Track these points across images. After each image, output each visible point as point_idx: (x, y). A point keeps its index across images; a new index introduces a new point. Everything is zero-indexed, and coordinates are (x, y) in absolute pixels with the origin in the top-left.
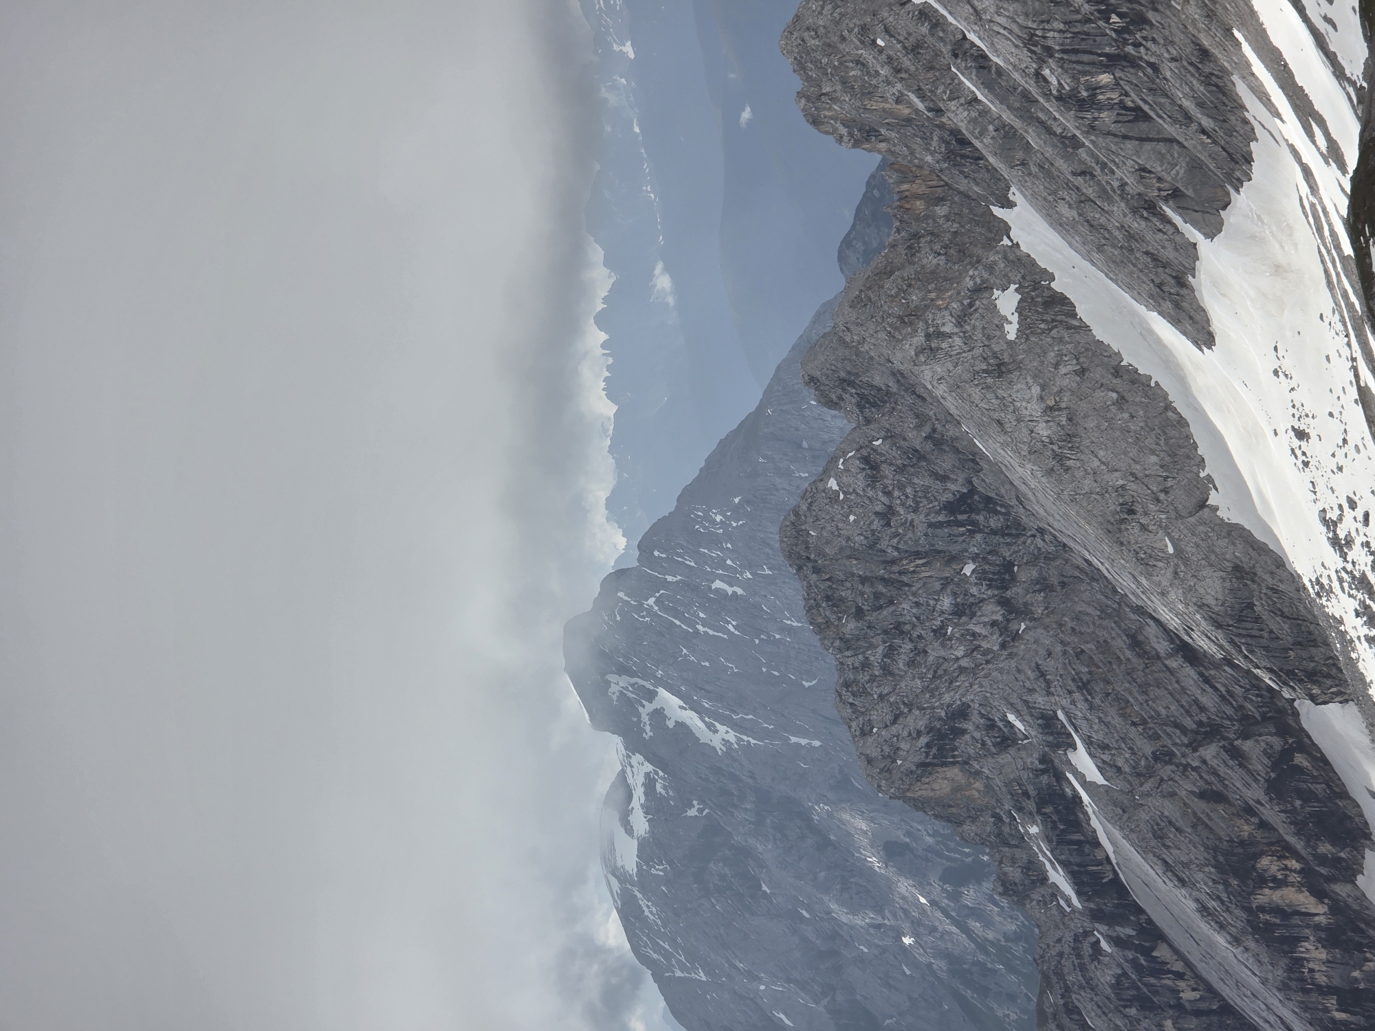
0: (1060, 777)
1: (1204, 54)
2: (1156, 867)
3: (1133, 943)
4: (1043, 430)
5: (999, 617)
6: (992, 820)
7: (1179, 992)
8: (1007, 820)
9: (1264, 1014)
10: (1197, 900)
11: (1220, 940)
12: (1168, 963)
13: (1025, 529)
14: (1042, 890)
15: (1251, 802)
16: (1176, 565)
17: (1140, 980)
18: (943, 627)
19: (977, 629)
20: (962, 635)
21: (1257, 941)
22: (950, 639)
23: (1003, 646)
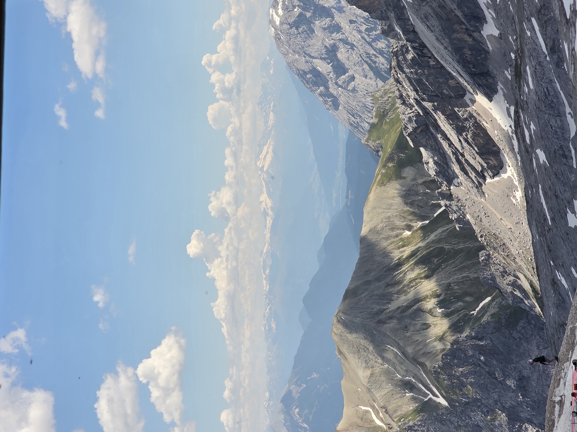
0: (400, 1)
2: (425, 27)
3: (417, 48)
6: (380, 12)
7: (429, 62)
8: (384, 13)
9: (453, 69)
10: (436, 36)
11: (442, 47)
12: (427, 54)
14: (393, 33)
15: (453, 9)
17: (418, 58)
21: (452, 48)
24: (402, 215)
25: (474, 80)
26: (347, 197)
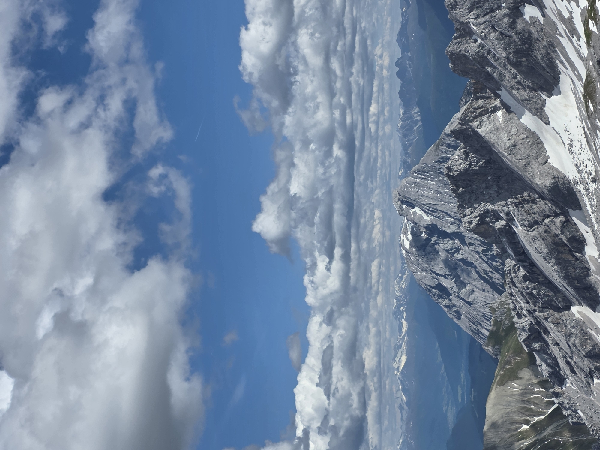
0: (511, 228)
1: (548, 54)
3: (527, 267)
4: (508, 144)
5: (496, 189)
7: (539, 279)
8: (498, 237)
9: (559, 284)
10: (543, 257)
11: (549, 266)
12: (536, 272)
13: (503, 168)
14: (506, 254)
15: (557, 234)
16: (540, 177)
17: (529, 276)
18: (483, 191)
19: (491, 192)
20: (488, 194)
21: (558, 267)
22: (485, 195)
23: (498, 196)
24: (520, 411)
25: (579, 294)
26: (471, 394)
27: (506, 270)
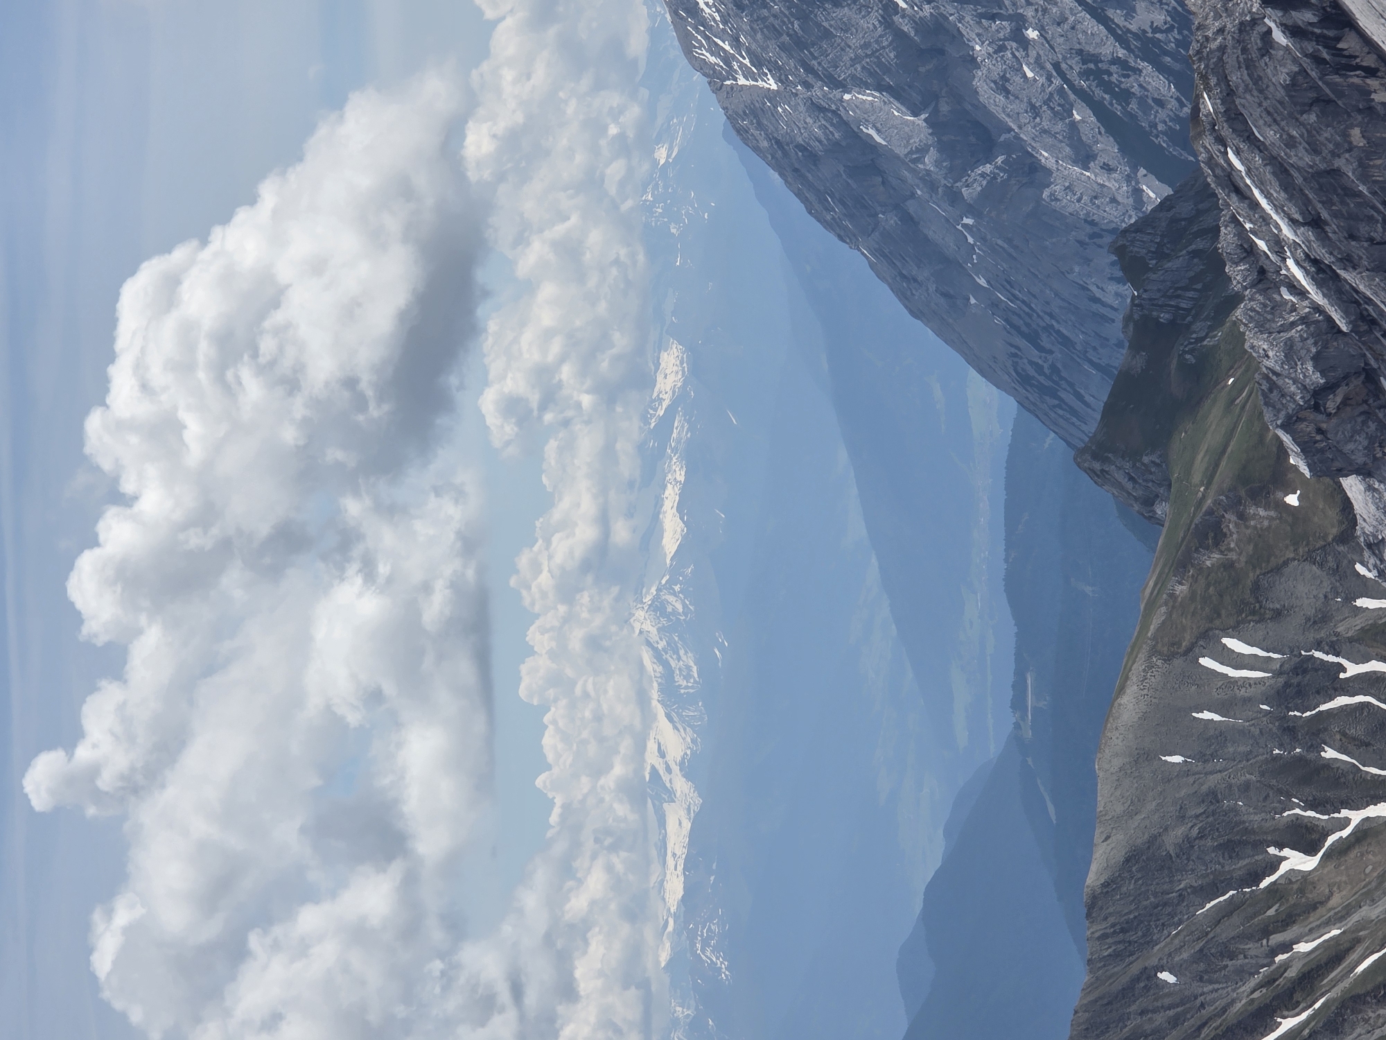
3: (1313, 33)
7: (1370, 93)
17: (1320, 79)
26: (1018, 703)
27: (1198, 52)
